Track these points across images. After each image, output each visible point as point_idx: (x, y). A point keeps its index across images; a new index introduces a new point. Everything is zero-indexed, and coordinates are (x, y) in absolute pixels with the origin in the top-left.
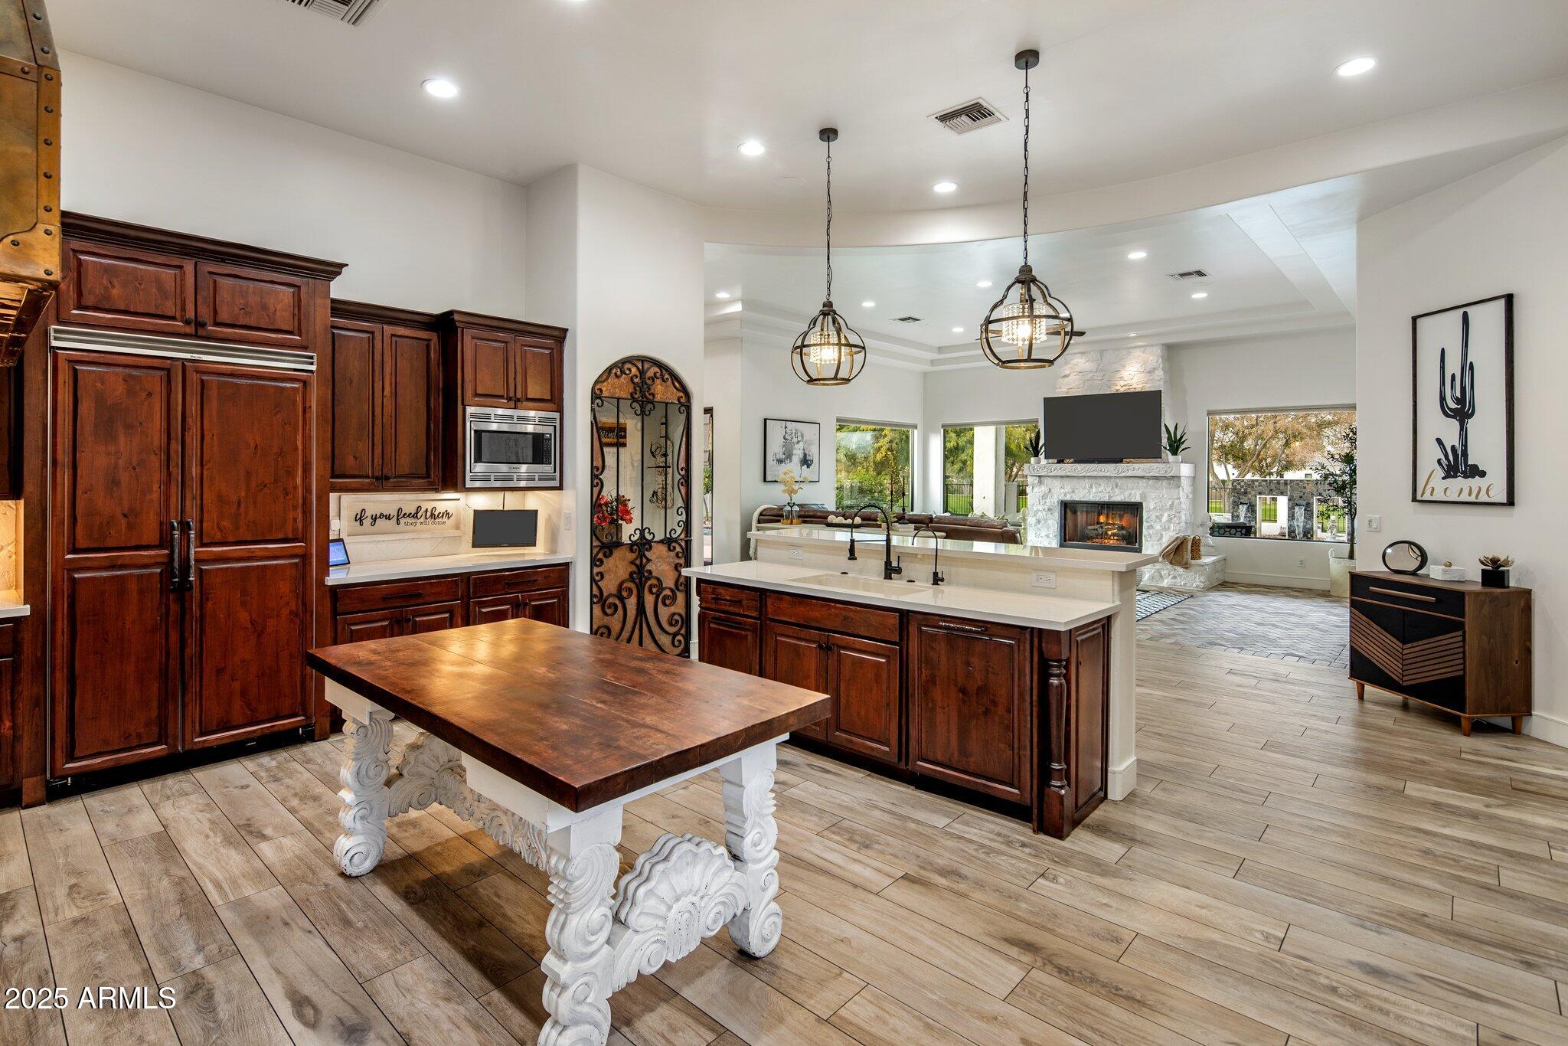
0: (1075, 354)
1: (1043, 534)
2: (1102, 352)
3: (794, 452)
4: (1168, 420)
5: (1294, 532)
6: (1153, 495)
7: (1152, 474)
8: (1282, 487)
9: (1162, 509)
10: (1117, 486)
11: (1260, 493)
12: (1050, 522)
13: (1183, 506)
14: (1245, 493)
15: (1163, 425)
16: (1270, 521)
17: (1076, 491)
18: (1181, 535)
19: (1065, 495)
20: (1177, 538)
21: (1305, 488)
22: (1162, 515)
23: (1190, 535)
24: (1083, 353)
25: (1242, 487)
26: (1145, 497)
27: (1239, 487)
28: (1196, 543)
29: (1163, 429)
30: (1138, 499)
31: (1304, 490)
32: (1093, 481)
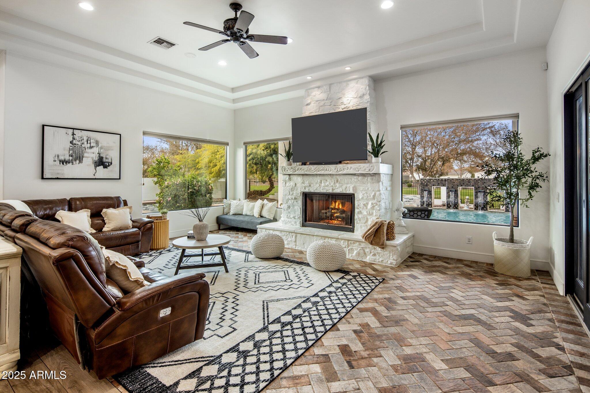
0: (313, 88)
1: (292, 216)
2: (330, 85)
3: (85, 155)
4: (373, 130)
5: (449, 204)
6: (361, 188)
7: (360, 172)
8: (443, 182)
9: (368, 199)
10: (337, 181)
11: (433, 185)
12: (296, 207)
13: (383, 196)
14: (427, 185)
15: (368, 133)
16: (438, 198)
17: (312, 185)
18: (380, 220)
19: (305, 188)
20: (376, 223)
21: (454, 182)
22: (367, 204)
23: (387, 219)
24: (319, 87)
25: (425, 182)
26: (356, 189)
27: (424, 182)
28: (391, 227)
29: (368, 135)
30: (351, 191)
31: (454, 184)
32: (322, 178)
